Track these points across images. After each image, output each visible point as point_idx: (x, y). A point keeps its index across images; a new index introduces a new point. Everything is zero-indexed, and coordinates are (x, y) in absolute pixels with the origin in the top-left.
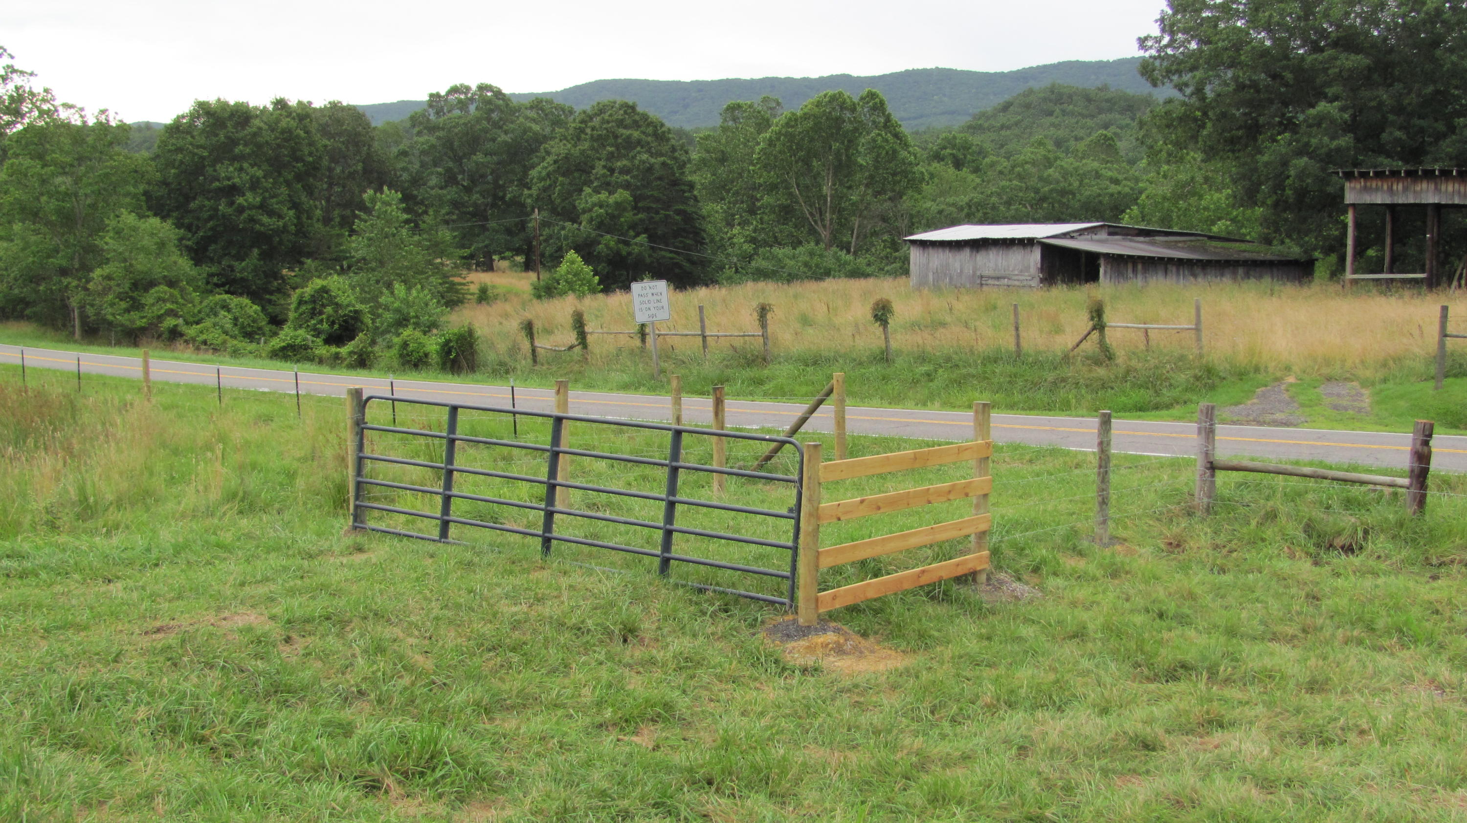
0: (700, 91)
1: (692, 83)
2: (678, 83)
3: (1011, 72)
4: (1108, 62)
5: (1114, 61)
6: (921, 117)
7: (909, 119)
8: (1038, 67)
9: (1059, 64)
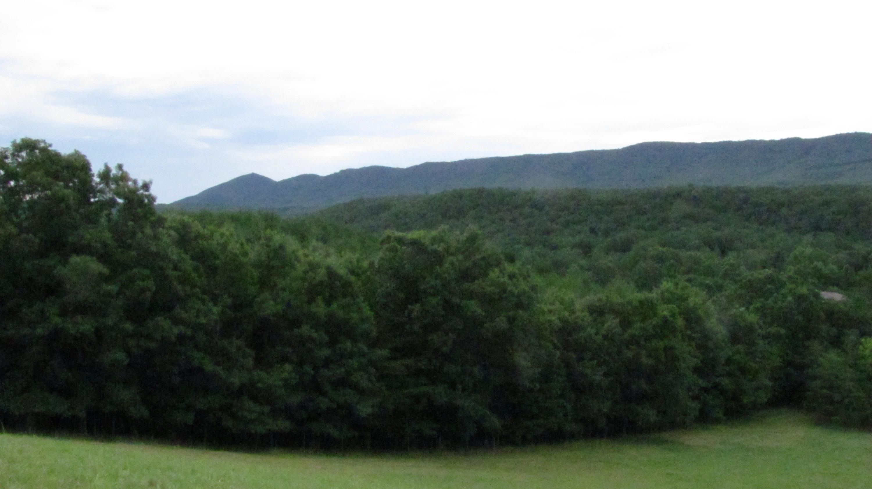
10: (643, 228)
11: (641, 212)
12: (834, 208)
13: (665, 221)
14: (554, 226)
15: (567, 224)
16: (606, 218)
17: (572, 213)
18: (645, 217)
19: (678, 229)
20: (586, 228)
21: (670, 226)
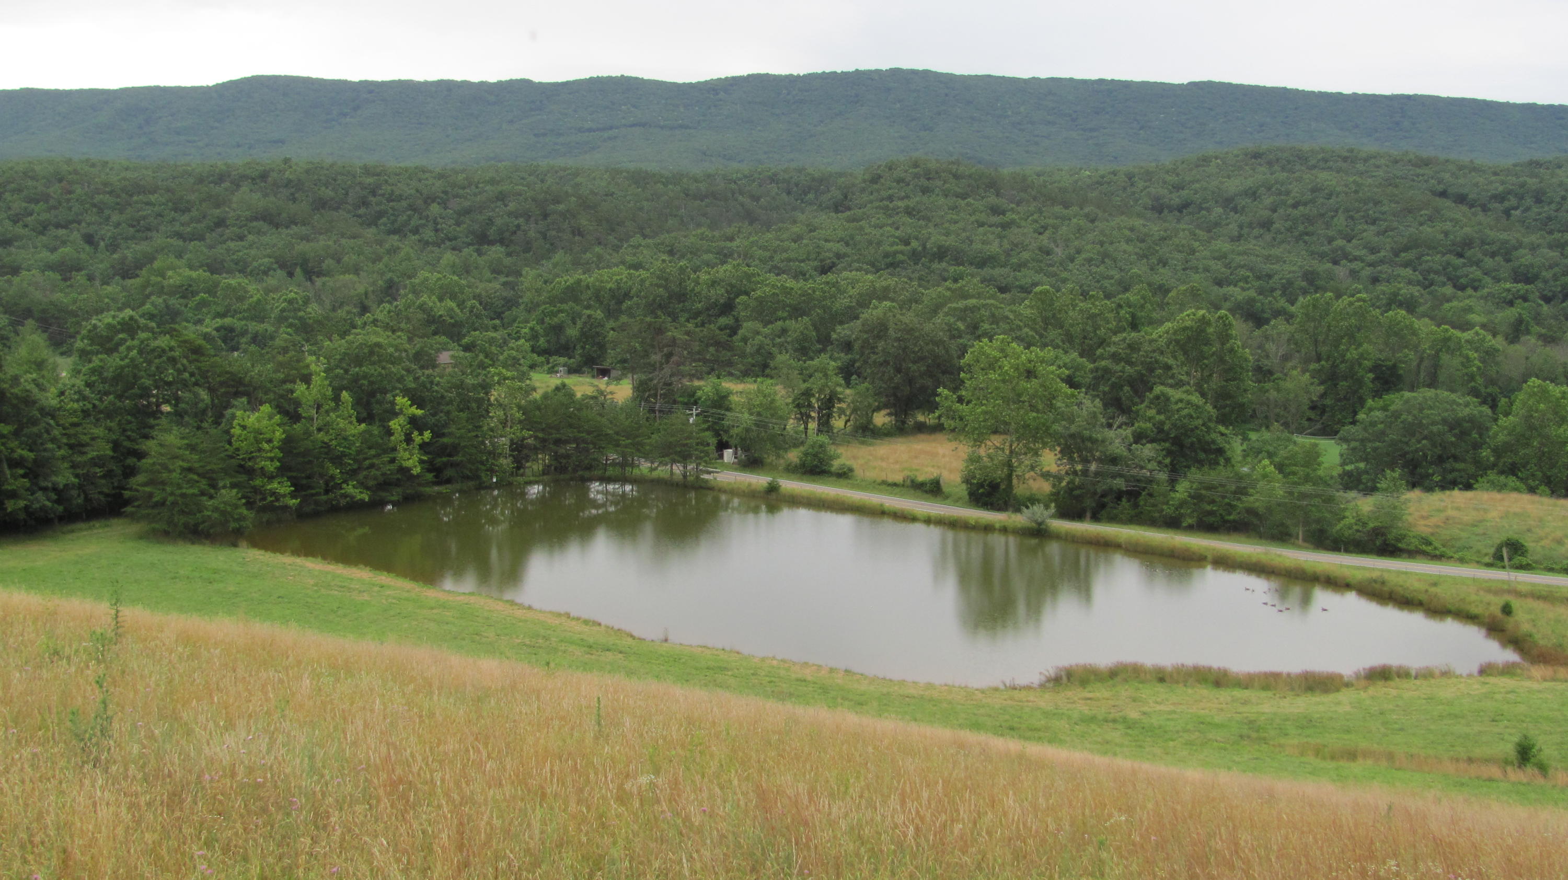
0: (371, 92)
1: (361, 82)
2: (345, 83)
3: (699, 83)
4: (798, 76)
5: (804, 76)
6: (611, 128)
7: (598, 130)
8: (727, 78)
9: (749, 76)
10: (179, 235)
11: (181, 207)
12: (512, 206)
13: (221, 223)
14: (19, 230)
15: (43, 228)
16: (115, 218)
17: (55, 208)
18: (185, 218)
19: (241, 238)
20: (76, 236)
21: (228, 232)
